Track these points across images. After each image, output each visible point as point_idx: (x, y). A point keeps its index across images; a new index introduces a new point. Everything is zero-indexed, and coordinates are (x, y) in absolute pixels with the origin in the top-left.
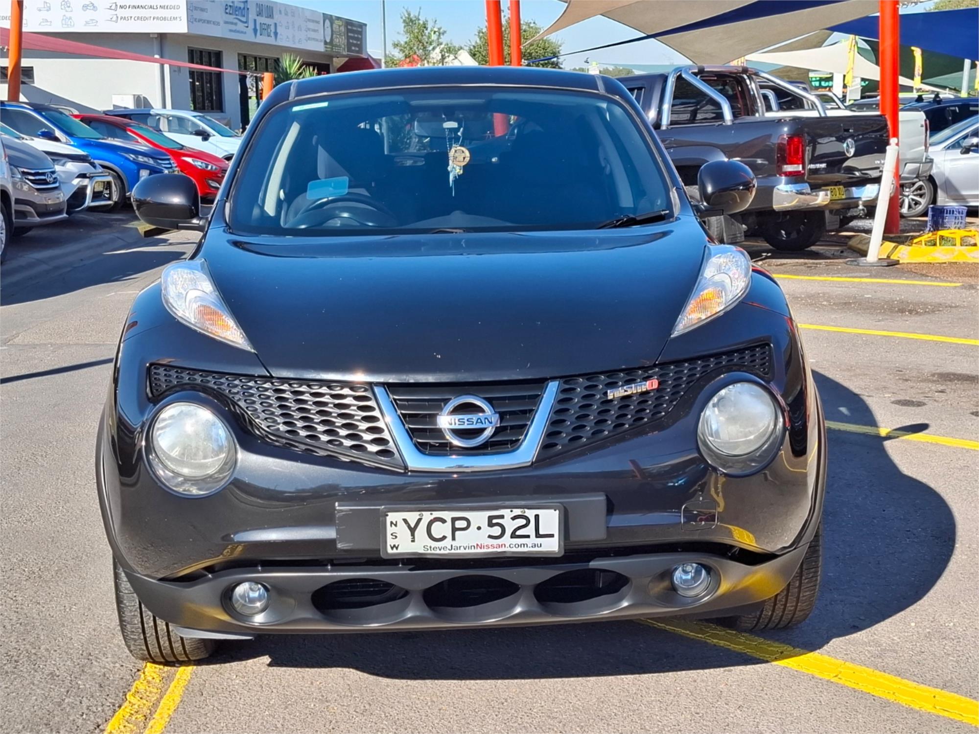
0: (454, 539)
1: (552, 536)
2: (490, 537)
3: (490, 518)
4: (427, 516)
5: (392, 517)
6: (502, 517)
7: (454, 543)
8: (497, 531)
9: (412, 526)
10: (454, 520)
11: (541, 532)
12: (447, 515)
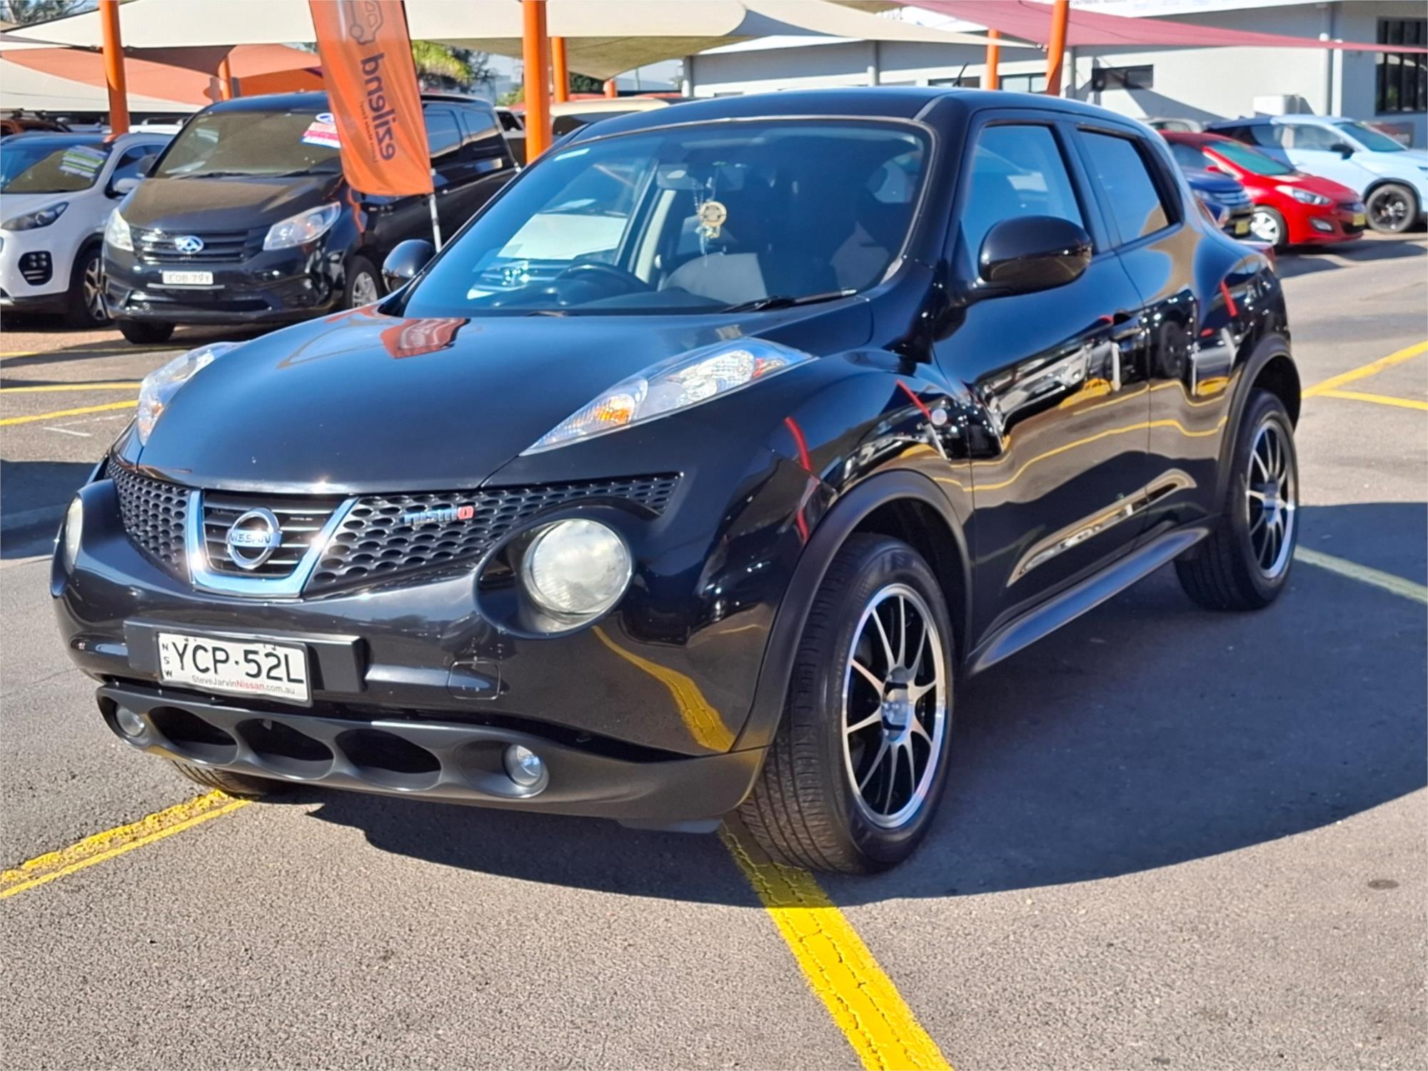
0: (216, 671)
1: (301, 681)
2: (248, 674)
3: (247, 653)
4: (193, 642)
5: (164, 639)
6: (255, 652)
7: (218, 677)
8: (253, 669)
9: (181, 651)
10: (215, 649)
11: (292, 677)
12: (209, 643)
